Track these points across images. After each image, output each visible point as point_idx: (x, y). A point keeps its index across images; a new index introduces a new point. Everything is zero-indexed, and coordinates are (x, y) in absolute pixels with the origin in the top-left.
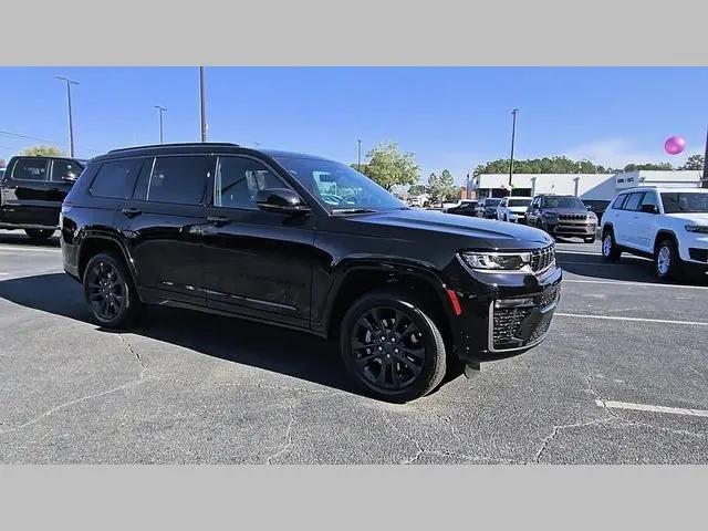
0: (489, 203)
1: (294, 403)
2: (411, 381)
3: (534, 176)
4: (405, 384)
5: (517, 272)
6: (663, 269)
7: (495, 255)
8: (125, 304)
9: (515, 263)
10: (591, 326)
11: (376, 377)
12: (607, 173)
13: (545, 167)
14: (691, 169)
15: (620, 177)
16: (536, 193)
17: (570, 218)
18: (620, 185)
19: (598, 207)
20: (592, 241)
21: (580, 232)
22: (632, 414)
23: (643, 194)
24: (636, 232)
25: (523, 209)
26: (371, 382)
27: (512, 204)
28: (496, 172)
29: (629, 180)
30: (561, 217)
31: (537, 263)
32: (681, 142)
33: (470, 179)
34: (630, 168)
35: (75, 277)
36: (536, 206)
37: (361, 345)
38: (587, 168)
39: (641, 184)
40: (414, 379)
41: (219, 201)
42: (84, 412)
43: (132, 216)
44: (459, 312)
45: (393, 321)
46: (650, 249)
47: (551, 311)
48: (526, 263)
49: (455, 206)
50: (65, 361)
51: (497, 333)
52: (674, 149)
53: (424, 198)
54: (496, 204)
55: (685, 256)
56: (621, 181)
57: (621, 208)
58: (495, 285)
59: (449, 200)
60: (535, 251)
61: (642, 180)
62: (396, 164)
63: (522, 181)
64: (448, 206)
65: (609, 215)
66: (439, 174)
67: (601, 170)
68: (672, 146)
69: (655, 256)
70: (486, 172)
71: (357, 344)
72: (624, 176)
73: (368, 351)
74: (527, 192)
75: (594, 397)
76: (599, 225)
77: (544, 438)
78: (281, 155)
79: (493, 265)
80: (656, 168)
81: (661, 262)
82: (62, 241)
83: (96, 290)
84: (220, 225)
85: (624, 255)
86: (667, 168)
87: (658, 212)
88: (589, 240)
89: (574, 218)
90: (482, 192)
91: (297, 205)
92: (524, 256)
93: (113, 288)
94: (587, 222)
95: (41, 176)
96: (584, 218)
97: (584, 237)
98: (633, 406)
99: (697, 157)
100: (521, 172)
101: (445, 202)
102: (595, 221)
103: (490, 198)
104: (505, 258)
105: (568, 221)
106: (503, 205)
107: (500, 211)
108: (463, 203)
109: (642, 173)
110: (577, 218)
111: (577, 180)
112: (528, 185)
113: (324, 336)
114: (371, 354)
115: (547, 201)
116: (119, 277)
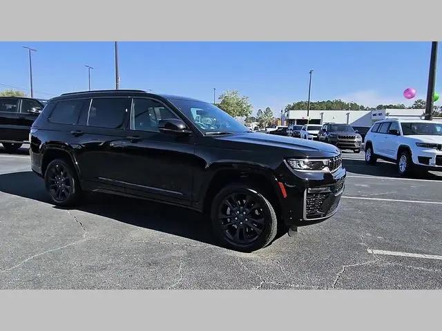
0: (295, 128)
1: (182, 253)
2: (255, 239)
3: (322, 111)
4: (251, 240)
5: (320, 171)
6: (403, 169)
7: (306, 160)
8: (72, 191)
9: (319, 166)
10: (361, 204)
11: (233, 236)
12: (366, 110)
13: (329, 106)
14: (416, 108)
15: (374, 112)
16: (324, 122)
17: (344, 137)
18: (374, 118)
19: (362, 131)
20: (358, 152)
21: (351, 146)
22: (389, 258)
23: (391, 123)
24: (386, 146)
25: (317, 132)
26: (230, 240)
27: (310, 128)
28: (299, 109)
29: (380, 115)
30: (340, 137)
31: (332, 166)
32: (414, 91)
33: (283, 113)
34: (380, 107)
35: (39, 174)
36: (324, 130)
37: (224, 217)
38: (354, 107)
39: (386, 117)
40: (257, 237)
41: (133, 126)
42: (49, 259)
43: (77, 135)
44: (285, 195)
45: (244, 201)
46: (394, 157)
47: (340, 195)
48: (325, 166)
49: (275, 130)
50: (34, 228)
51: (308, 209)
52: (410, 96)
53: (254, 125)
54: (300, 128)
55: (416, 161)
56: (374, 115)
57: (377, 132)
58: (307, 179)
59: (270, 126)
60: (331, 158)
61: (388, 114)
62: (237, 104)
63: (314, 115)
64: (270, 130)
65: (369, 136)
66: (263, 110)
67: (362, 108)
68: (408, 94)
69: (397, 161)
70: (293, 108)
71: (221, 216)
72: (377, 112)
73: (229, 220)
74: (318, 121)
75: (366, 248)
76: (363, 142)
77: (337, 273)
78: (173, 98)
79: (305, 167)
80: (395, 107)
81: (402, 165)
82: (30, 151)
83: (53, 182)
84: (135, 141)
85: (379, 160)
86: (402, 107)
87: (399, 134)
88: (357, 151)
89: (347, 138)
90: (291, 121)
91: (184, 129)
92: (325, 161)
93: (64, 181)
94: (355, 140)
95: (14, 109)
96: (353, 138)
97: (353, 149)
98: (389, 253)
99: (420, 101)
100: (314, 109)
101: (268, 127)
102: (361, 139)
103: (296, 125)
104: (313, 162)
105: (344, 140)
106: (304, 129)
107: (302, 133)
108: (279, 128)
109: (387, 111)
110: (350, 138)
111: (348, 114)
112: (318, 117)
113: (201, 211)
114: (230, 222)
115: (331, 127)
116: (68, 174)
